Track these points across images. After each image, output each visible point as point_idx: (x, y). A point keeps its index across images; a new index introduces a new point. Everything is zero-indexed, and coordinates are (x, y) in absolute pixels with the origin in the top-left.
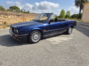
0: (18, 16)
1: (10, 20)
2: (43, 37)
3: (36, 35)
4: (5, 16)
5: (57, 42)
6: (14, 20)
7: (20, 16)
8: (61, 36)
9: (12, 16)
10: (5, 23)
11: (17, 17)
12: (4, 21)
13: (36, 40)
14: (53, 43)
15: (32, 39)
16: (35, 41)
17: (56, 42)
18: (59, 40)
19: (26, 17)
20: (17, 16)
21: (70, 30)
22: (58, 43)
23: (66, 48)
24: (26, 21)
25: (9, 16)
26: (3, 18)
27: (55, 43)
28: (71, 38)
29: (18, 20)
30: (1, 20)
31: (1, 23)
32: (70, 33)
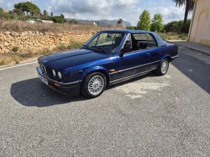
0: (43, 31)
1: (27, 41)
2: (109, 85)
3: (96, 82)
4: (13, 33)
5: (139, 94)
6: (34, 41)
7: (47, 30)
8: (145, 79)
9: (31, 32)
10: (15, 49)
11: (42, 34)
12: (13, 45)
13: (96, 91)
14: (129, 95)
15: (89, 90)
16: (95, 94)
17: (135, 94)
18: (142, 89)
19: (61, 34)
20: (40, 31)
21: (164, 65)
22: (140, 96)
24: (62, 42)
25: (23, 33)
26: (11, 37)
27: (134, 97)
28: (166, 85)
29: (43, 42)
30: (6, 44)
31: (7, 51)
32: (163, 73)
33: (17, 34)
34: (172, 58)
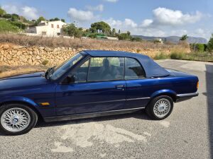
0: (77, 47)
1: (58, 56)
4: (47, 48)
6: (65, 56)
8: (124, 120)
9: (64, 48)
10: (44, 63)
11: (74, 50)
12: (44, 58)
16: (15, 130)
20: (73, 47)
25: (56, 49)
30: (38, 57)
32: (159, 116)
33: (50, 49)
34: (178, 95)
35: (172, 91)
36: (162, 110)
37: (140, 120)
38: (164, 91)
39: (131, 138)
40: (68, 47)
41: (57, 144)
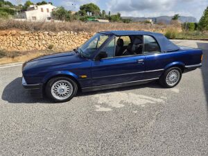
0: (78, 31)
1: (61, 41)
4: (51, 33)
6: (68, 40)
7: (82, 30)
9: (66, 32)
10: (50, 47)
11: (76, 33)
13: (63, 96)
15: (53, 94)
17: (106, 106)
20: (74, 31)
21: (173, 75)
22: (108, 110)
23: (114, 127)
25: (59, 33)
26: (48, 37)
28: (160, 101)
29: (77, 41)
30: (44, 42)
31: (44, 48)
32: (170, 85)
33: (54, 34)
34: (187, 67)
35: (181, 63)
36: (173, 80)
37: (154, 89)
38: (174, 63)
39: (152, 101)
40: (70, 30)
41: (97, 106)
